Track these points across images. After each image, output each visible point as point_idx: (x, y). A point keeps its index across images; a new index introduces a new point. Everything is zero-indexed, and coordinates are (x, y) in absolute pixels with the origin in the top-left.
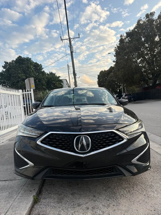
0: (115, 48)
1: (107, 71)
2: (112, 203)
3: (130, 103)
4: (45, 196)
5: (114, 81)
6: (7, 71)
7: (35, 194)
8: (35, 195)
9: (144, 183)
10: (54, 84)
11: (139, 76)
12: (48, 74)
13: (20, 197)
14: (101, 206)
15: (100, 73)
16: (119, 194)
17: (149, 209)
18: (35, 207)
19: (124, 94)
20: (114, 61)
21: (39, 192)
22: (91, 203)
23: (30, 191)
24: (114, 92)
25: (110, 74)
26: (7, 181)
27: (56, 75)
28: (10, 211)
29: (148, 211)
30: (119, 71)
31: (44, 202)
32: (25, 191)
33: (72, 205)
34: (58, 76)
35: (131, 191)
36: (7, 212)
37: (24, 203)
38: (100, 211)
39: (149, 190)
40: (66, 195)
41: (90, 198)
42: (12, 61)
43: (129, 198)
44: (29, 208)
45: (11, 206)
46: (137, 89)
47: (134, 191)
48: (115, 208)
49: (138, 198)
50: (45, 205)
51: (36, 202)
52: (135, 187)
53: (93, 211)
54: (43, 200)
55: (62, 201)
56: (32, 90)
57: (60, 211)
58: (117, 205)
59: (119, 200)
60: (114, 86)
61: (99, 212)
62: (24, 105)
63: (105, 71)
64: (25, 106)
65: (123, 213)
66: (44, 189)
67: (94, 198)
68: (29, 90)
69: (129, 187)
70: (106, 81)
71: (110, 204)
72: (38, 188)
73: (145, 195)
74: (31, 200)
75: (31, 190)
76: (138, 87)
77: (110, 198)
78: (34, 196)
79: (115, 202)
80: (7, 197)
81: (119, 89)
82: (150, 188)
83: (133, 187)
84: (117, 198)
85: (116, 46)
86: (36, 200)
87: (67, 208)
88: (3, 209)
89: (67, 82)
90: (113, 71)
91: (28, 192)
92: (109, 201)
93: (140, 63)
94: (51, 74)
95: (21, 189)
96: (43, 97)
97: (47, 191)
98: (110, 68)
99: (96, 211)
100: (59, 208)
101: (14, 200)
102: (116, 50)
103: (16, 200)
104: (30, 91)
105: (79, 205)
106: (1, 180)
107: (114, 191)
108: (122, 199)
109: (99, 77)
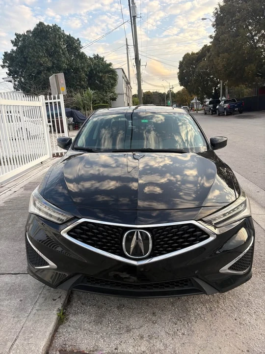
0: (216, 9)
1: (197, 53)
2: (181, 329)
3: (232, 116)
4: (76, 309)
5: (208, 75)
6: (21, 50)
7: (60, 306)
8: (60, 308)
9: (237, 294)
10: (101, 77)
11: (255, 67)
12: (90, 58)
13: (37, 310)
14: (163, 333)
15: (184, 58)
16: (194, 313)
17: (240, 348)
18: (60, 330)
19: (224, 98)
20: (211, 37)
21: (68, 300)
22: (147, 327)
23: (54, 300)
24: (206, 94)
25: (201, 59)
26: (18, 275)
27: (105, 60)
28: (21, 337)
29: (237, 352)
30: (219, 56)
31: (75, 321)
32: (46, 300)
33: (117, 330)
34: (108, 62)
35: (213, 309)
36: (16, 340)
37: (43, 324)
38: (160, 344)
39: (244, 310)
40: (109, 309)
41: (146, 318)
42: (27, 32)
43: (210, 322)
44: (50, 334)
45: (22, 328)
46: (246, 91)
47: (219, 310)
48: (185, 339)
49: (223, 323)
50: (75, 328)
51: (61, 320)
52: (221, 302)
53: (150, 343)
54: (72, 316)
55: (103, 320)
56: (61, 96)
57: (98, 340)
58: (189, 335)
59: (192, 325)
60: (207, 83)
61: (159, 346)
62: (49, 122)
63: (193, 54)
64: (51, 124)
65: (197, 351)
66: (75, 296)
67: (154, 317)
68: (56, 96)
69: (211, 300)
70: (193, 73)
71: (178, 330)
72: (66, 294)
73: (236, 320)
74: (54, 317)
75: (55, 298)
76: (250, 87)
77: (178, 320)
78: (59, 310)
79: (185, 328)
80: (16, 309)
81: (215, 89)
82: (246, 306)
83: (218, 302)
84: (189, 322)
85: (218, 7)
86: (62, 317)
87: (110, 335)
88: (11, 332)
89: (124, 73)
90: (208, 54)
91: (50, 302)
92: (176, 324)
93: (258, 41)
94: (97, 57)
95: (40, 294)
96: (82, 100)
97: (80, 298)
98: (203, 49)
99: (155, 344)
100: (97, 333)
101: (28, 316)
102: (216, 13)
103: (31, 316)
104: (59, 98)
105: (128, 331)
106: (10, 272)
107: (187, 306)
108: (197, 323)
109: (182, 66)
